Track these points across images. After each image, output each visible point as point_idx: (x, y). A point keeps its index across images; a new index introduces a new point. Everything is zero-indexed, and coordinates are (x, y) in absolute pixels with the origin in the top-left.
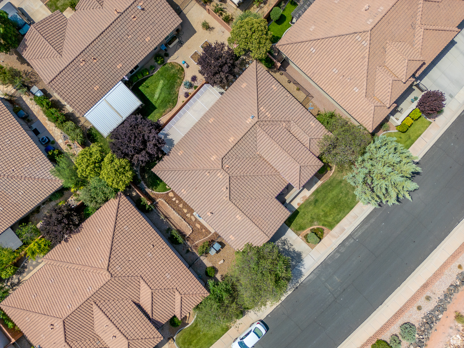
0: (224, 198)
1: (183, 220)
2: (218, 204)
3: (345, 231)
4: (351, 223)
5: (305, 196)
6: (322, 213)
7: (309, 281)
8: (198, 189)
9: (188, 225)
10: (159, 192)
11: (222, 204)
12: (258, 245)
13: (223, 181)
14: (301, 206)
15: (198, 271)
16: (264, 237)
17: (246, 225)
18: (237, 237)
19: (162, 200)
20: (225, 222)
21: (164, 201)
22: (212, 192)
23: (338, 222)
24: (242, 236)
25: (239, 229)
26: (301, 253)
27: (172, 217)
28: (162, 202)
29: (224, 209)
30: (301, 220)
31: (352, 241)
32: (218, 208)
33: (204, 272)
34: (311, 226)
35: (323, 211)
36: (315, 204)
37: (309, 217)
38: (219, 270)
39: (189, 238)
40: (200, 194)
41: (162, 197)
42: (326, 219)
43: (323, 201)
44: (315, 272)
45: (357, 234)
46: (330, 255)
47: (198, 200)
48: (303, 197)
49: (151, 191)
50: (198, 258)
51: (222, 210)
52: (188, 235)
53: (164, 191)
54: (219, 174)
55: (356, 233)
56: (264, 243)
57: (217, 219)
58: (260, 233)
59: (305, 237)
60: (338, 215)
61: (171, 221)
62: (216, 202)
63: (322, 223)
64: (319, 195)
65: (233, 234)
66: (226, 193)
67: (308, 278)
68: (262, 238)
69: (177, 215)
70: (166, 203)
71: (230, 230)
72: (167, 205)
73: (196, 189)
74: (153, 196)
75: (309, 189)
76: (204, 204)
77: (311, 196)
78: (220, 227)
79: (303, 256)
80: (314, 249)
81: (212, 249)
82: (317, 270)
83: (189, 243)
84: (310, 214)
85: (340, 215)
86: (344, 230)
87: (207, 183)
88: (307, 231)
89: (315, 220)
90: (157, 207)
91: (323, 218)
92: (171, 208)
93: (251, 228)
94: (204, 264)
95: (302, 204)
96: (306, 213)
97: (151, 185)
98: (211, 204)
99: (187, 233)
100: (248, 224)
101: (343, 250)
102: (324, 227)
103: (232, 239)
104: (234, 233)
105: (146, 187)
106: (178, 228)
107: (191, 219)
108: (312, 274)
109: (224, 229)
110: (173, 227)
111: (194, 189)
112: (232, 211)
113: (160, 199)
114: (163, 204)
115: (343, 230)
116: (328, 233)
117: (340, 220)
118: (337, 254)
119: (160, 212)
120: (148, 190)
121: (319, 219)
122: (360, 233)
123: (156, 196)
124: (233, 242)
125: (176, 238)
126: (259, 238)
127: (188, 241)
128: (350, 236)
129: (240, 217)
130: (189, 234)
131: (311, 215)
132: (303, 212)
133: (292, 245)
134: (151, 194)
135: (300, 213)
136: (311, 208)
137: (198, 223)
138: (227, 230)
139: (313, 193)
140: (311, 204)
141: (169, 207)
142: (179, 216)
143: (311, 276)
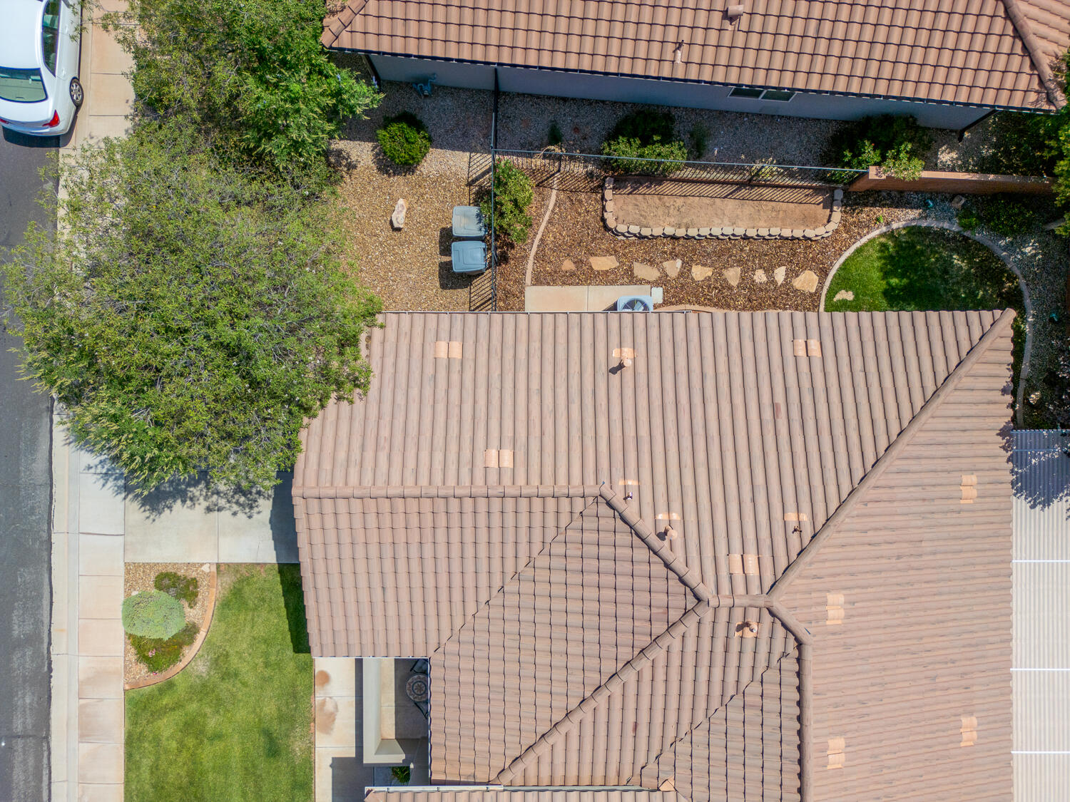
0: (632, 482)
1: (681, 232)
2: (630, 432)
3: (75, 733)
4: (83, 780)
5: (327, 729)
6: (212, 724)
7: (33, 442)
8: (768, 414)
9: (646, 232)
10: (859, 251)
11: (617, 445)
12: (316, 423)
13: (708, 553)
14: (309, 678)
15: (449, 102)
16: (325, 477)
17: (438, 456)
18: (429, 370)
19: (821, 231)
20: (535, 385)
21: (810, 233)
22: (701, 456)
23: (132, 742)
24: (414, 392)
25: (455, 412)
26: (153, 509)
27: (730, 204)
28: (814, 222)
29: (589, 434)
30: (260, 631)
31: (18, 725)
32: (616, 415)
33: (423, 116)
34: (208, 642)
35: (218, 736)
36: (267, 734)
37: (244, 668)
38: (379, 178)
39: (594, 190)
40: (738, 400)
41: (834, 243)
42: (178, 716)
43: (250, 771)
44: (42, 494)
45: (25, 762)
46: (46, 602)
47: (722, 368)
48: (331, 717)
49: (895, 226)
50: (496, 145)
51: (589, 421)
52: (608, 194)
53: (844, 267)
54: (752, 569)
55: (31, 762)
56: (300, 458)
57: (575, 368)
58: (354, 479)
59: (194, 582)
60: (154, 768)
61: (717, 189)
62: (644, 432)
63: (181, 687)
64: (285, 782)
65: (456, 367)
66: (647, 510)
67: (45, 447)
68: (327, 466)
69: (717, 231)
70: (798, 233)
71: (482, 371)
72: (787, 233)
73: (774, 406)
74: (866, 214)
75: (339, 765)
76: (683, 378)
77: (310, 749)
78: (535, 345)
79: (136, 512)
80: (122, 571)
81: (474, 229)
82: (44, 508)
83: (579, 169)
84: (251, 679)
85: (146, 774)
86: (84, 736)
87: (760, 479)
88: (203, 613)
89: (216, 677)
90: (817, 191)
91: (193, 707)
92: (764, 232)
93: (411, 464)
94: (453, 147)
95: (310, 690)
96: (268, 673)
97: (911, 246)
98: (656, 403)
99: (620, 199)
100: (438, 466)
101: (22, 662)
102: (159, 678)
103: (442, 346)
104: (455, 377)
105: (924, 224)
106: (667, 187)
107: (651, 262)
108: (43, 478)
109: (509, 355)
110: (688, 173)
111: (780, 399)
112: (548, 461)
113: (832, 226)
114: (807, 220)
115: (87, 732)
116: (127, 670)
117: (129, 756)
118: (29, 628)
119: (788, 182)
120: (903, 218)
121: (203, 690)
122: (18, 775)
123: (859, 224)
124: (431, 336)
125: (646, 142)
126: (342, 455)
127: (590, 175)
128: (41, 733)
129: (493, 463)
130: (610, 206)
131: (245, 684)
132: (279, 666)
133: (209, 510)
134: (882, 212)
135: (290, 652)
136: (270, 709)
137: (613, 271)
138: (495, 363)
139: (308, 765)
140: (281, 718)
141: (775, 231)
142: (705, 232)
143: (40, 465)
